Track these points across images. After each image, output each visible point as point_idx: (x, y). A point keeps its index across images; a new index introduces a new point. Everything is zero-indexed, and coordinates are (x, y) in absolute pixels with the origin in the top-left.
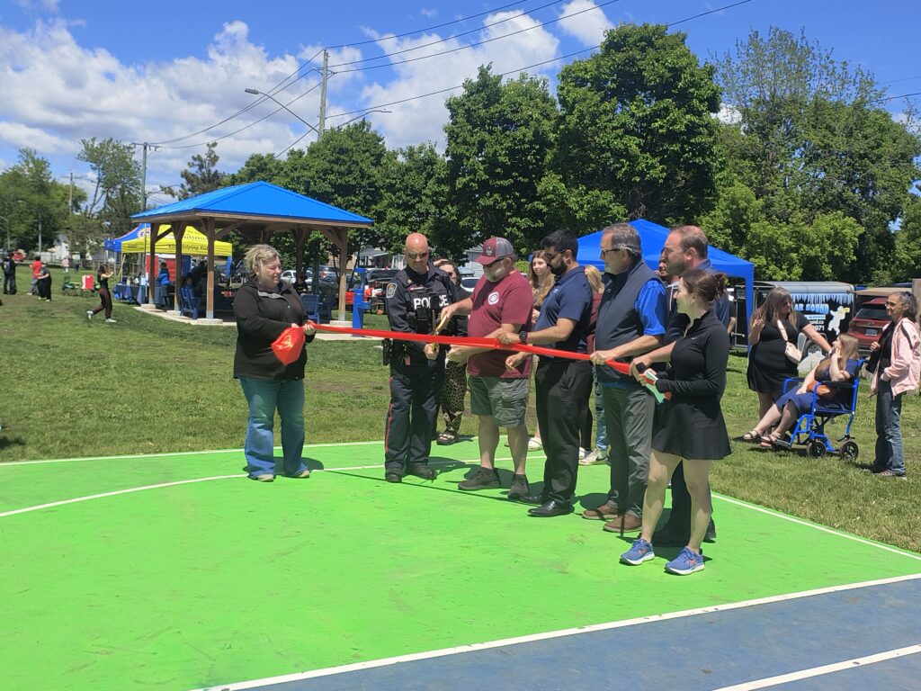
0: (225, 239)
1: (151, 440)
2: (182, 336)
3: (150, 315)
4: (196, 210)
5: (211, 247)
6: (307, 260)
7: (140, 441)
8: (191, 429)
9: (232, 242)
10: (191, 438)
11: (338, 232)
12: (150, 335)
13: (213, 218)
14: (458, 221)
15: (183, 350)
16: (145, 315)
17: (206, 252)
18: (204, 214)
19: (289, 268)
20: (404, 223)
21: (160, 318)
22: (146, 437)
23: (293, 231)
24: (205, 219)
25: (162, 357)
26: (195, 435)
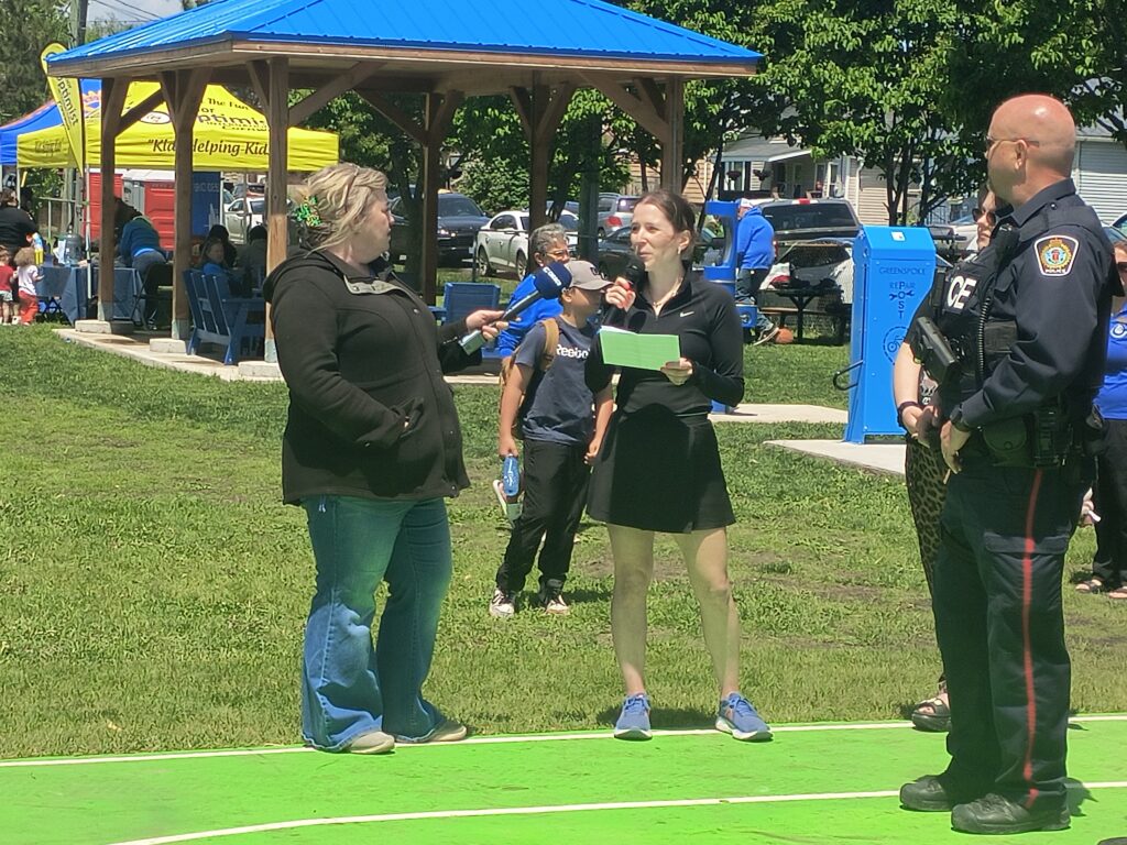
0: (319, 120)
1: (112, 714)
2: (195, 413)
3: (102, 353)
4: (235, 36)
5: (278, 146)
6: (562, 177)
7: (83, 718)
8: (225, 686)
9: (338, 129)
10: (225, 710)
11: (654, 91)
12: (104, 413)
13: (285, 58)
14: (1029, 46)
15: (198, 455)
16: (86, 353)
17: (262, 162)
18: (256, 49)
19: (509, 205)
20: (860, 57)
21: (131, 361)
22: (99, 707)
23: (520, 92)
24: (260, 63)
25: (140, 477)
26: (236, 703)
